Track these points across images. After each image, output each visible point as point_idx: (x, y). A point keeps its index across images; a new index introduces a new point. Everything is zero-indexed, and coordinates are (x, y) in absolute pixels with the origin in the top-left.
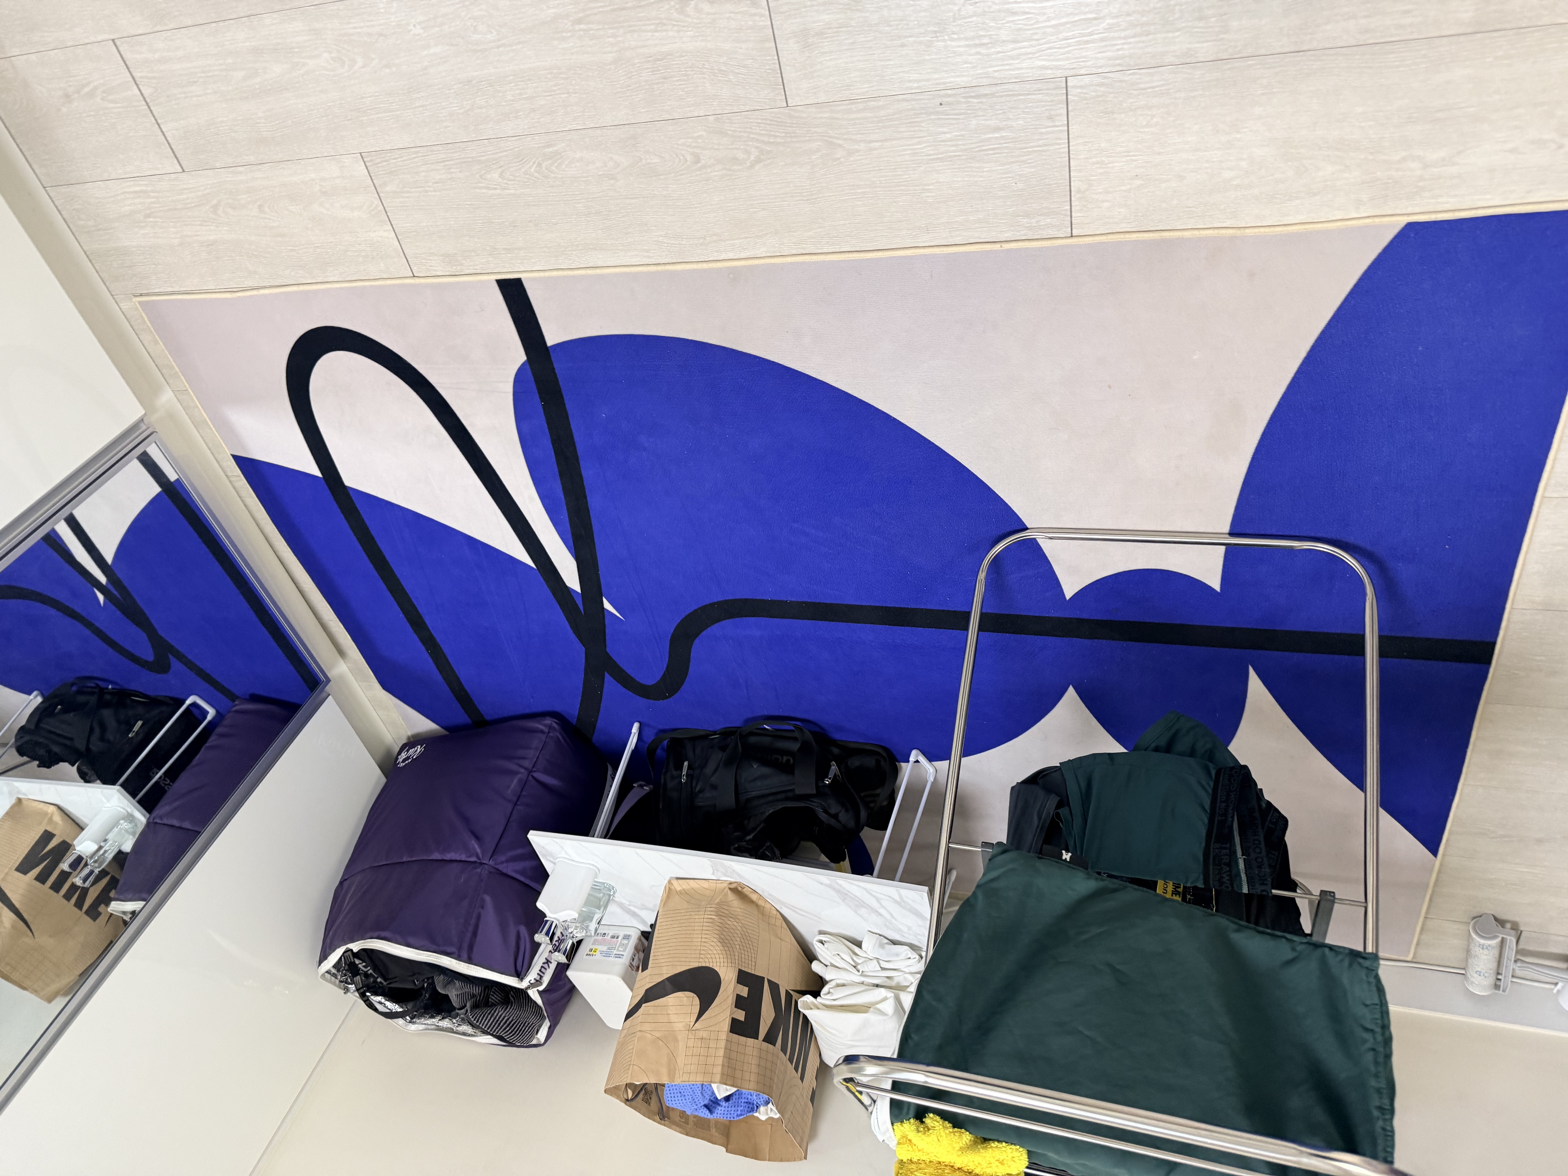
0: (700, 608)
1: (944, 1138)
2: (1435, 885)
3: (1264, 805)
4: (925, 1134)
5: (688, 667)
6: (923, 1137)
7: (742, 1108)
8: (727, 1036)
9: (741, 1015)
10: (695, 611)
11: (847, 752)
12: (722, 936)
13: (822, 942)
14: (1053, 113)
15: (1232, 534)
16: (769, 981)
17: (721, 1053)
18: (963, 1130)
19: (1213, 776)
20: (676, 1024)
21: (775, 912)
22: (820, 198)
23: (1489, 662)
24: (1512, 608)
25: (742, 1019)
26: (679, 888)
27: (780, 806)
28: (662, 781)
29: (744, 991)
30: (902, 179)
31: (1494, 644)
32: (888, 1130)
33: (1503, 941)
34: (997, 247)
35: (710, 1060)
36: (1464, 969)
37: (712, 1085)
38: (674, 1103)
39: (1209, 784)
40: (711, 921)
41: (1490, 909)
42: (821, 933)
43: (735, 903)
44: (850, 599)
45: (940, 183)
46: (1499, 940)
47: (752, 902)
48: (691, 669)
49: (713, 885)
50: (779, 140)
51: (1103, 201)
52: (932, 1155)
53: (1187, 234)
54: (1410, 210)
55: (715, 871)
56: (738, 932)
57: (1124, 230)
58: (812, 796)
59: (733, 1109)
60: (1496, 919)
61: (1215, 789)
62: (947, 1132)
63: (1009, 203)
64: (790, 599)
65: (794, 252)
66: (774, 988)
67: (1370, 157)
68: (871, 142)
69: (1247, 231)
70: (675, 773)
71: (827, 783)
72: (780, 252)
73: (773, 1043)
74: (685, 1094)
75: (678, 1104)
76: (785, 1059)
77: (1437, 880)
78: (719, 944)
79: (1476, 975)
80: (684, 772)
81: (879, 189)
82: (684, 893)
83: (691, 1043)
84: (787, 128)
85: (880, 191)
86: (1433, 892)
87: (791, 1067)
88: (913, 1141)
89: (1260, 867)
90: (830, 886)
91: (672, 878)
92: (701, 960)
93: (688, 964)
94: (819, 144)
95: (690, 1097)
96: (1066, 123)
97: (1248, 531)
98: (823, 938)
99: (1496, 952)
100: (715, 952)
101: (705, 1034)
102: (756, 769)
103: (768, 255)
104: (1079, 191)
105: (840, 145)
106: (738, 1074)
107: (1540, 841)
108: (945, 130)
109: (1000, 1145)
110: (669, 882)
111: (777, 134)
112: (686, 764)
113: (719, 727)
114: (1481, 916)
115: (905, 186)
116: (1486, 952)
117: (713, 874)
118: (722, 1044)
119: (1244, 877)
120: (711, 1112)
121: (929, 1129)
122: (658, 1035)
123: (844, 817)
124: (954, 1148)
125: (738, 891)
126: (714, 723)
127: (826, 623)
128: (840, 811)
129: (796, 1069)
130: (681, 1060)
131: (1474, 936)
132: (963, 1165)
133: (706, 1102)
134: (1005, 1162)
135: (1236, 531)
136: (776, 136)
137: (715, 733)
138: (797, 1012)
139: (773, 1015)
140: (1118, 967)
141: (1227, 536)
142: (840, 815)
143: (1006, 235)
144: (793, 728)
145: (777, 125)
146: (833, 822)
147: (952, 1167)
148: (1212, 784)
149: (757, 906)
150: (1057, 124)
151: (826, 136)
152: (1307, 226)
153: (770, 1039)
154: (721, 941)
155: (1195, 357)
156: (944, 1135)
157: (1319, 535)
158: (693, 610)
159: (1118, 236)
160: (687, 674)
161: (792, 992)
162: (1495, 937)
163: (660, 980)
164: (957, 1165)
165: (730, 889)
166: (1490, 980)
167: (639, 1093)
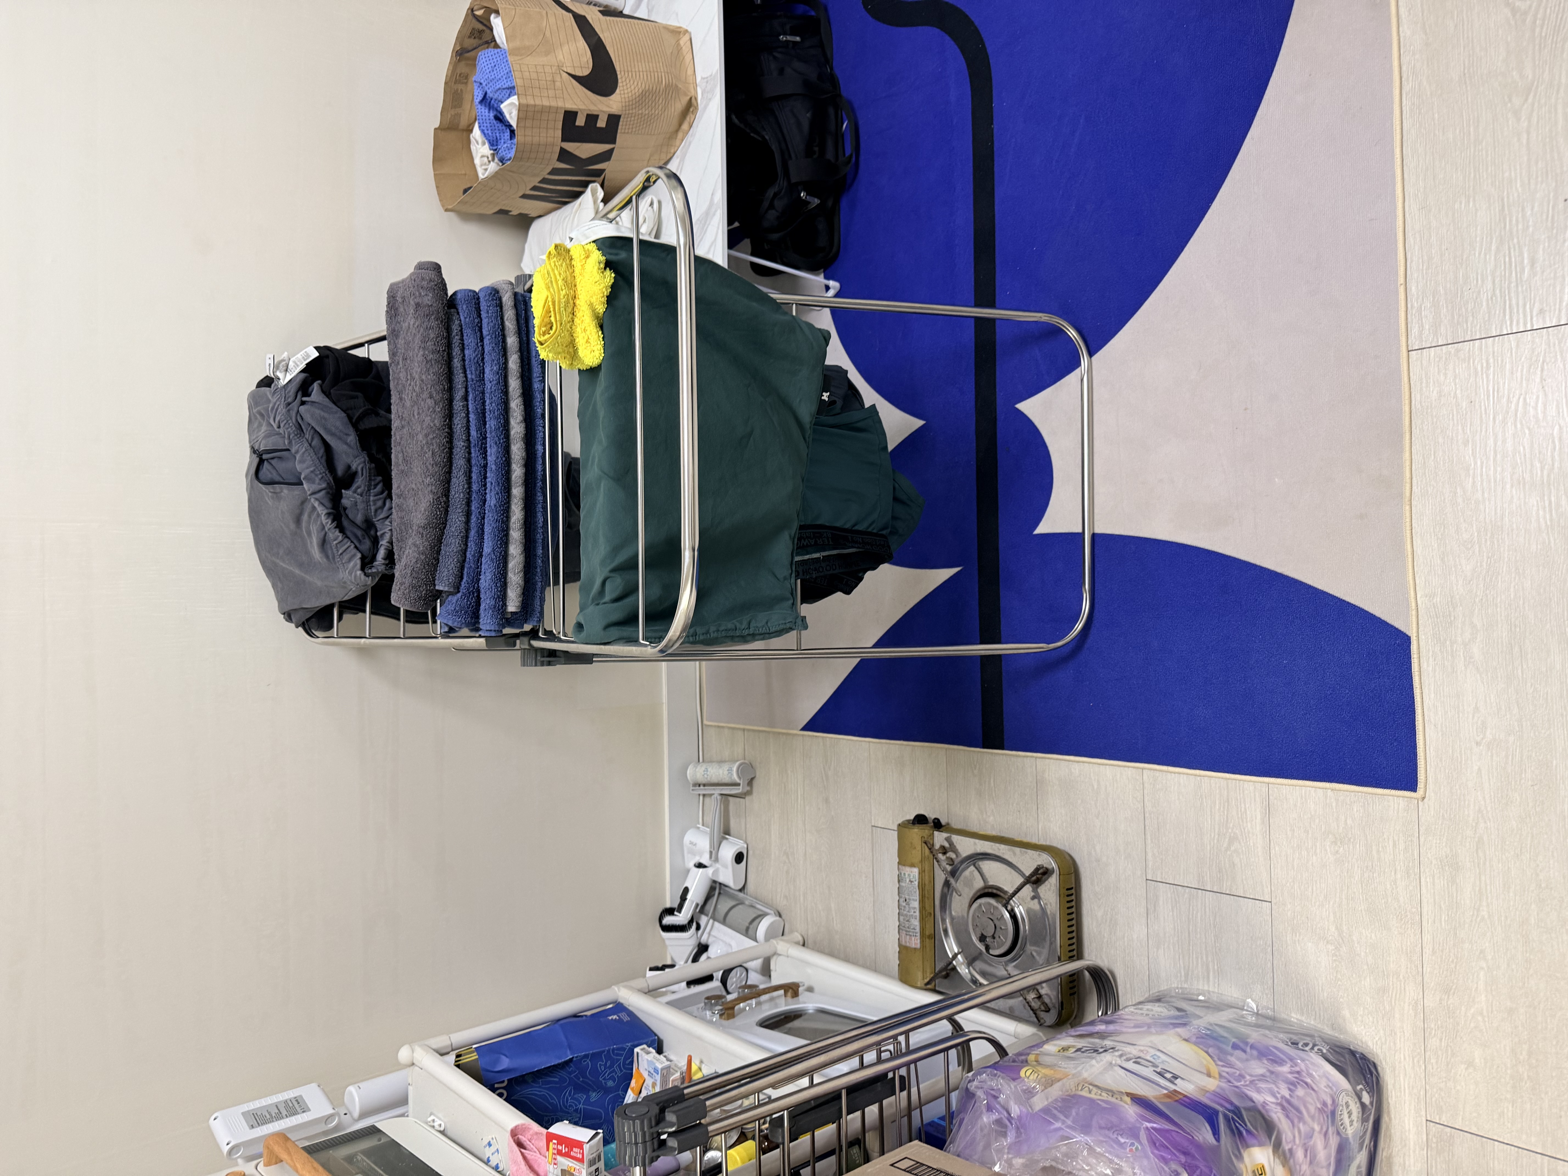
0: (976, 27)
1: (598, 288)
2: (774, 733)
3: (860, 575)
4: (599, 269)
5: (905, 25)
6: (596, 268)
7: (490, 134)
8: (561, 108)
9: (580, 121)
10: (973, 22)
11: (829, 213)
12: (647, 94)
13: (652, 204)
14: (1547, 314)
15: (1094, 536)
16: (612, 150)
17: (546, 103)
18: (606, 306)
19: (881, 533)
20: (561, 52)
21: (672, 151)
22: (1466, 87)
23: (984, 747)
24: (1036, 758)
25: (577, 124)
26: (682, 42)
27: (774, 147)
28: (779, 13)
29: (602, 123)
30: (1483, 172)
31: (1001, 747)
32: (587, 238)
33: (739, 785)
34: (1401, 280)
35: (536, 92)
36: (703, 761)
37: (516, 97)
38: (484, 60)
39: (873, 529)
40: (660, 79)
41: (760, 774)
42: (660, 203)
43: (679, 106)
44: (1000, 192)
45: (1476, 213)
46: (738, 781)
47: (680, 124)
48: (904, 30)
49: (690, 80)
50: (1538, 30)
51: (1445, 374)
52: (580, 277)
53: (1407, 455)
54: (1422, 637)
55: (705, 80)
56: (653, 111)
57: (1413, 399)
58: (789, 180)
59: (488, 125)
60: (752, 779)
61: (871, 534)
62: (604, 290)
63: (1448, 286)
64: (995, 126)
65: (1404, 68)
66: (606, 156)
67: (1477, 600)
68: (1528, 133)
69: (1408, 508)
70: (788, 27)
71: (802, 195)
72: (1404, 53)
73: (560, 159)
74: (495, 72)
75: (483, 65)
76: (545, 174)
77: (779, 733)
78: (640, 91)
79: (703, 769)
80: (789, 38)
81: (1472, 151)
82: (679, 49)
83: (548, 69)
84: (1551, 37)
85: (1470, 152)
86: (768, 732)
87: (535, 182)
88: (589, 260)
89: (816, 570)
90: (711, 203)
91: (690, 34)
92: (623, 73)
93: (617, 58)
94: (1530, 77)
95: (493, 77)
96: (1535, 328)
97: (1096, 548)
98: (656, 205)
99: (727, 780)
100: (633, 87)
101: (558, 84)
102: (806, 117)
103: (1401, 39)
104: (1458, 351)
105: (1526, 100)
106: (529, 123)
107: (827, 800)
108: (1536, 209)
109: (601, 340)
110: (686, 31)
111: (1545, 27)
112: (798, 39)
113: (837, 72)
114: (752, 767)
115: (1475, 176)
116: (726, 772)
117: (703, 78)
118: (553, 104)
119: (807, 557)
120: (481, 102)
121: (603, 272)
122: (548, 34)
123: (772, 215)
124: (592, 297)
125: (690, 108)
126: (841, 68)
127: (971, 170)
128: (777, 211)
129: (534, 188)
130: (530, 60)
131: (737, 764)
132: (579, 307)
133: (490, 94)
134: (589, 345)
135: (1096, 539)
136: (1542, 27)
137: (832, 69)
138: (585, 185)
139: (584, 155)
140: (751, 438)
141: (1092, 532)
142: (774, 211)
143: (1413, 288)
144: (847, 155)
145: (1555, 26)
146: (766, 204)
147: (575, 297)
148: (875, 531)
149: (677, 131)
150: (1535, 319)
151: (1538, 82)
152: (1410, 556)
153: (564, 155)
154: (644, 93)
155: (1276, 480)
156: (601, 287)
157: (1097, 606)
158: (973, 19)
159: (1407, 394)
160: (898, 25)
161: (602, 177)
162: (740, 778)
163: (597, 30)
164: (577, 302)
165: (691, 99)
166: (700, 778)
167: (481, 22)
